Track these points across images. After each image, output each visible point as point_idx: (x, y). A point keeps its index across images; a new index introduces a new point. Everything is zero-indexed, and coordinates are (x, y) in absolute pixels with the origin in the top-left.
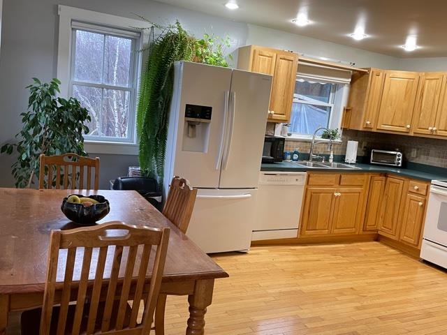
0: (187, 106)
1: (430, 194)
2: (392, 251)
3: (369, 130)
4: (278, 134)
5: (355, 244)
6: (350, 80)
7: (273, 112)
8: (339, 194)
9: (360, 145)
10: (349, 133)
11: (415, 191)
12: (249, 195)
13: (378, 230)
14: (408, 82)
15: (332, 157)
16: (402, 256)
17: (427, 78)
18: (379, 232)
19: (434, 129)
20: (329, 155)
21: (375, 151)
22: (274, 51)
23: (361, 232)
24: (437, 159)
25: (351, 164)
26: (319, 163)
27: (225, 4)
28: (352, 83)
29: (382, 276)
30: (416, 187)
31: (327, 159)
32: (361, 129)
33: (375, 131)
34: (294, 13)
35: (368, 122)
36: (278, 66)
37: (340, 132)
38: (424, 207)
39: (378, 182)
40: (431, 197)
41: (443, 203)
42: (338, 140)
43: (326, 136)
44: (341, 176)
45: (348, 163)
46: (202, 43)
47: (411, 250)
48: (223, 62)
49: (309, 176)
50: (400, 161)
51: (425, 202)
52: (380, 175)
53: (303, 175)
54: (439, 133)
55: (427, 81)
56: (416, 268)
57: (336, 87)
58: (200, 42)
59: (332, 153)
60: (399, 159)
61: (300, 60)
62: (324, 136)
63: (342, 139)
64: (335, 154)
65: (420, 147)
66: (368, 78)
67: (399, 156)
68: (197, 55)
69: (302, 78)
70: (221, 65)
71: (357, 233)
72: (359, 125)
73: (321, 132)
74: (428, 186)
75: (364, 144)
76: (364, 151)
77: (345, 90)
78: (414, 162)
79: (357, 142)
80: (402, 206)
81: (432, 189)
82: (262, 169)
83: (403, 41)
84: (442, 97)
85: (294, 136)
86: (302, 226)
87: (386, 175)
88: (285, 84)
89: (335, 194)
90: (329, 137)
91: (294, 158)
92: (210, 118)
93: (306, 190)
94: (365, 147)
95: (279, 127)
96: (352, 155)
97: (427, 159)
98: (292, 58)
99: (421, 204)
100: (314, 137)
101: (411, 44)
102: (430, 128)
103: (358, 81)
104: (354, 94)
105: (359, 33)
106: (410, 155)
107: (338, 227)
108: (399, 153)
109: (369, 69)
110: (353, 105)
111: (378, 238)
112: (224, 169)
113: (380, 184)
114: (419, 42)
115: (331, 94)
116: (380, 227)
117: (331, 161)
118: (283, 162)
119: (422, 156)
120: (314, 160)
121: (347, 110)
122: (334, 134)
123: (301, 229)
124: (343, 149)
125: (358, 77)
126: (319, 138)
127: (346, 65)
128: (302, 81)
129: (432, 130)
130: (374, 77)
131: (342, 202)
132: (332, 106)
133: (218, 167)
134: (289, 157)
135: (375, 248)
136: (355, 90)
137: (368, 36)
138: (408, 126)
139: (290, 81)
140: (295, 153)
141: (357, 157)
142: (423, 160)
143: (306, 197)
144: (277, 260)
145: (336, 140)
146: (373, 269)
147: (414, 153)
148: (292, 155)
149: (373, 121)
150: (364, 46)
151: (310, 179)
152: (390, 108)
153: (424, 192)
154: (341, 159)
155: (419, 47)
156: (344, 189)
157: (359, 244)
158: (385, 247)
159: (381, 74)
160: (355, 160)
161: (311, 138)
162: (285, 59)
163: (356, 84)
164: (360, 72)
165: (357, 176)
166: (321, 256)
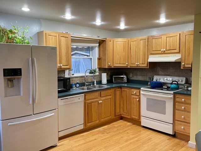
0: (4, 70)
1: (141, 95)
2: (129, 124)
3: (110, 67)
4: (67, 76)
5: (112, 124)
6: (98, 44)
7: (61, 65)
8: (101, 101)
9: (107, 75)
10: (102, 70)
11: (134, 94)
12: (54, 114)
13: (121, 114)
14: (124, 43)
15: (95, 82)
16: (134, 126)
17: (132, 41)
18: (122, 115)
19: (138, 64)
20: (94, 82)
21: (115, 76)
22: (57, 33)
23: (114, 117)
24: (141, 77)
25: (105, 84)
26: (90, 87)
27: (21, 8)
28: (99, 46)
29: (126, 141)
30: (135, 92)
31: (93, 84)
32: (107, 67)
33: (113, 67)
34: (63, 13)
35: (109, 64)
36: (60, 41)
37: (97, 70)
38: (139, 101)
39: (118, 92)
40: (142, 96)
41: (147, 98)
42: (97, 74)
43: (91, 73)
44: (101, 92)
45: (103, 84)
46: (11, 31)
47: (137, 122)
48: (26, 41)
49: (85, 96)
50: (126, 80)
51: (140, 98)
52: (118, 88)
53: (82, 96)
54: (140, 65)
55: (132, 42)
56: (140, 131)
57: (92, 48)
58: (9, 31)
59: (95, 81)
60: (125, 79)
61: (72, 37)
62: (90, 73)
63: (99, 73)
64: (97, 80)
65: (133, 72)
66: (106, 43)
67: (125, 77)
68: (8, 38)
69: (75, 45)
70: (25, 43)
71: (112, 118)
72: (105, 66)
73: (89, 71)
74: (139, 91)
75: (109, 74)
76: (110, 77)
77: (97, 49)
78: (132, 79)
79: (106, 74)
80: (130, 102)
81: (142, 92)
82: (59, 97)
83: (119, 25)
84: (139, 49)
85: (76, 75)
86: (85, 122)
87: (121, 87)
88: (66, 49)
89: (99, 102)
90: (92, 73)
91: (77, 86)
92: (21, 75)
93: (85, 103)
94: (110, 75)
95: (67, 72)
96: (104, 81)
97: (137, 77)
98: (67, 36)
99: (138, 100)
100: (85, 74)
101: (122, 26)
102: (136, 64)
103: (102, 44)
104: (101, 51)
105: (98, 22)
106: (129, 76)
107: (103, 117)
108: (125, 76)
109: (106, 39)
110: (101, 56)
111: (122, 118)
112: (35, 103)
113: (119, 92)
114: (126, 25)
115: (91, 52)
116: (122, 113)
117: (95, 84)
118: (71, 90)
119: (135, 76)
120: (87, 85)
121: (99, 59)
122: (95, 71)
123: (85, 123)
124: (100, 78)
125: (101, 43)
126: (88, 74)
127: (95, 37)
128: (75, 47)
129: (137, 64)
130: (109, 42)
131: (103, 105)
132: (92, 57)
133: (31, 102)
134: (74, 86)
135: (121, 124)
136: (102, 49)
137: (103, 23)
138: (127, 64)
139: (68, 47)
140: (77, 83)
141: (107, 80)
142: (135, 78)
143: (85, 106)
144: (74, 146)
145: (96, 74)
146: (122, 137)
147: (131, 75)
148: (76, 84)
149: (112, 63)
150: (101, 28)
151: (86, 97)
152: (118, 56)
153: (138, 94)
154: (100, 82)
155: (126, 27)
156: (103, 99)
157: (114, 123)
158: (126, 122)
159: (112, 40)
160: (106, 82)
161: (84, 75)
162: (63, 37)
163: (101, 46)
164: (102, 40)
165: (108, 91)
166: (96, 136)
